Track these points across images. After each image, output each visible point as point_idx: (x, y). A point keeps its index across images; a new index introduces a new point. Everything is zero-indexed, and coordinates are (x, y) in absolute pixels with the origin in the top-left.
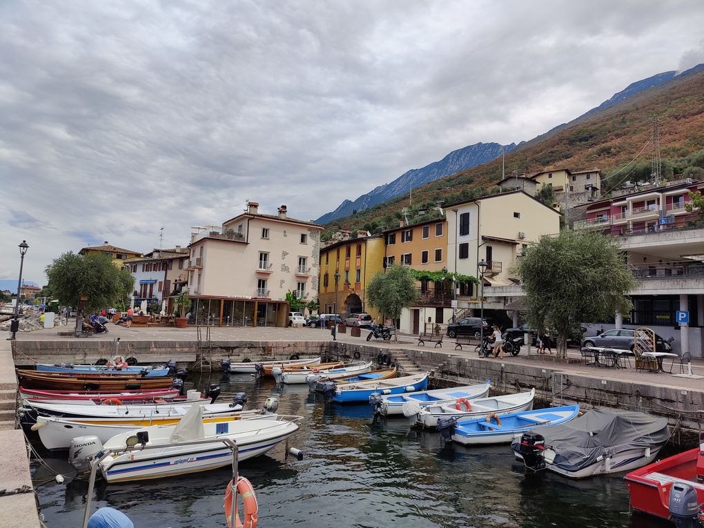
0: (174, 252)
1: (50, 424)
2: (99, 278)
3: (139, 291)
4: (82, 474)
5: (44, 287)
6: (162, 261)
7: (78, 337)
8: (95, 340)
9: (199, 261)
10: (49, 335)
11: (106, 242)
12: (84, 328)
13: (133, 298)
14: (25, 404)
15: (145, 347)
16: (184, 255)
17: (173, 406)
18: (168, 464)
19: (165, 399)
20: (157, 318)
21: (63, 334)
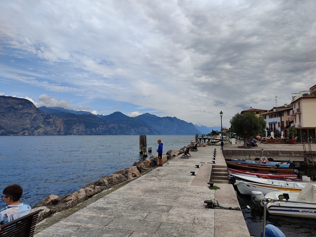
0: (284, 107)
1: (241, 184)
2: (251, 123)
3: (269, 127)
4: (257, 207)
5: (229, 128)
6: (279, 112)
7: (246, 148)
8: (253, 150)
9: (299, 110)
10: (235, 147)
11: (251, 107)
12: (247, 145)
13: (266, 131)
14: (230, 174)
15: (276, 153)
16: (290, 108)
17: (295, 183)
18: (298, 211)
19: (290, 179)
20: (280, 140)
21: (239, 147)
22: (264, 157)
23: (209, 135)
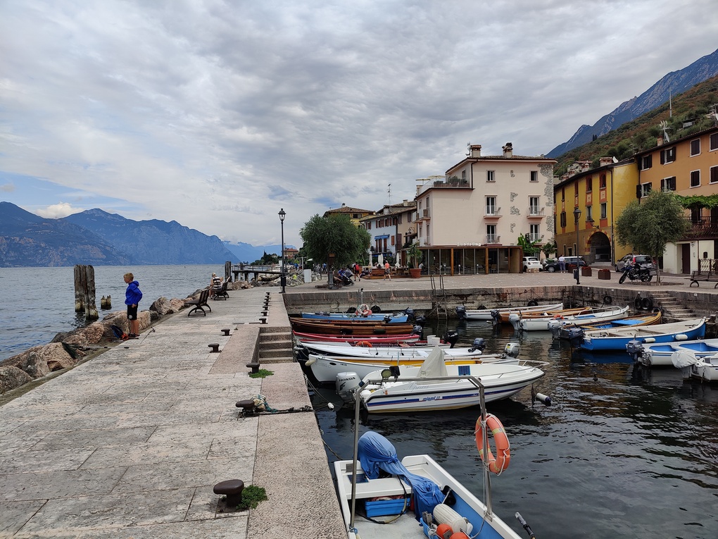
0: (402, 206)
1: (319, 361)
2: (342, 236)
3: (375, 247)
4: (347, 403)
5: (300, 249)
6: (392, 216)
7: (331, 289)
8: (345, 291)
9: (426, 212)
10: (309, 288)
11: (344, 204)
12: (335, 281)
13: (371, 253)
14: (298, 344)
15: (386, 296)
16: (412, 209)
17: (415, 349)
18: (417, 400)
19: (408, 343)
20: (393, 270)
21: (319, 287)
22: (364, 305)
23: (256, 263)
